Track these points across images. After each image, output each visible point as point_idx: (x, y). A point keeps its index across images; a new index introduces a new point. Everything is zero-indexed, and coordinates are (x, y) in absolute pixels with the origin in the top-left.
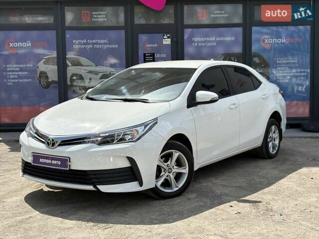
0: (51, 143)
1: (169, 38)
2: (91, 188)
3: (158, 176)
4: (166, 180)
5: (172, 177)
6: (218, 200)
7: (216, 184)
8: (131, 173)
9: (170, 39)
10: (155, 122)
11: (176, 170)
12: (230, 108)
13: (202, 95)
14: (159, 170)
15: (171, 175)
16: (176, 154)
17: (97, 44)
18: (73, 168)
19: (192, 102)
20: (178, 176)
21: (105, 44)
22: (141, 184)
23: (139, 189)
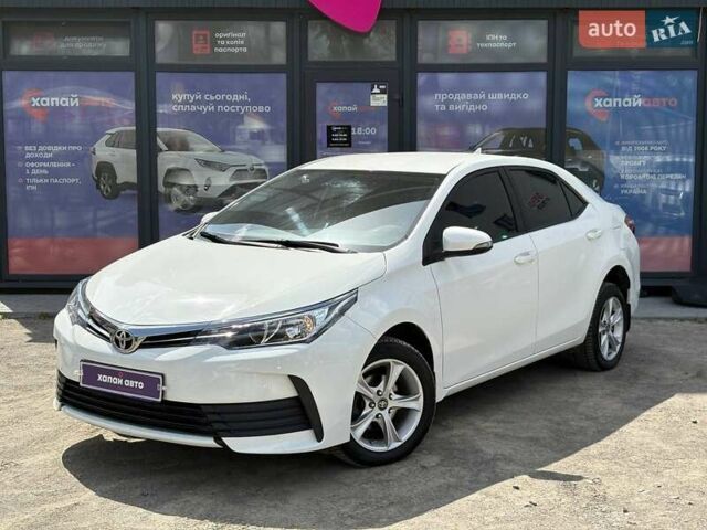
0: (123, 341)
1: (383, 92)
2: (209, 442)
3: (356, 417)
4: (374, 425)
5: (387, 417)
6: (487, 472)
7: (483, 432)
8: (299, 411)
9: (385, 96)
10: (352, 298)
11: (397, 402)
12: (517, 263)
13: (456, 236)
14: (359, 402)
15: (385, 413)
16: (397, 369)
17: (224, 103)
18: (171, 397)
19: (434, 251)
20: (401, 417)
21: (243, 103)
22: (319, 436)
23: (315, 446)
